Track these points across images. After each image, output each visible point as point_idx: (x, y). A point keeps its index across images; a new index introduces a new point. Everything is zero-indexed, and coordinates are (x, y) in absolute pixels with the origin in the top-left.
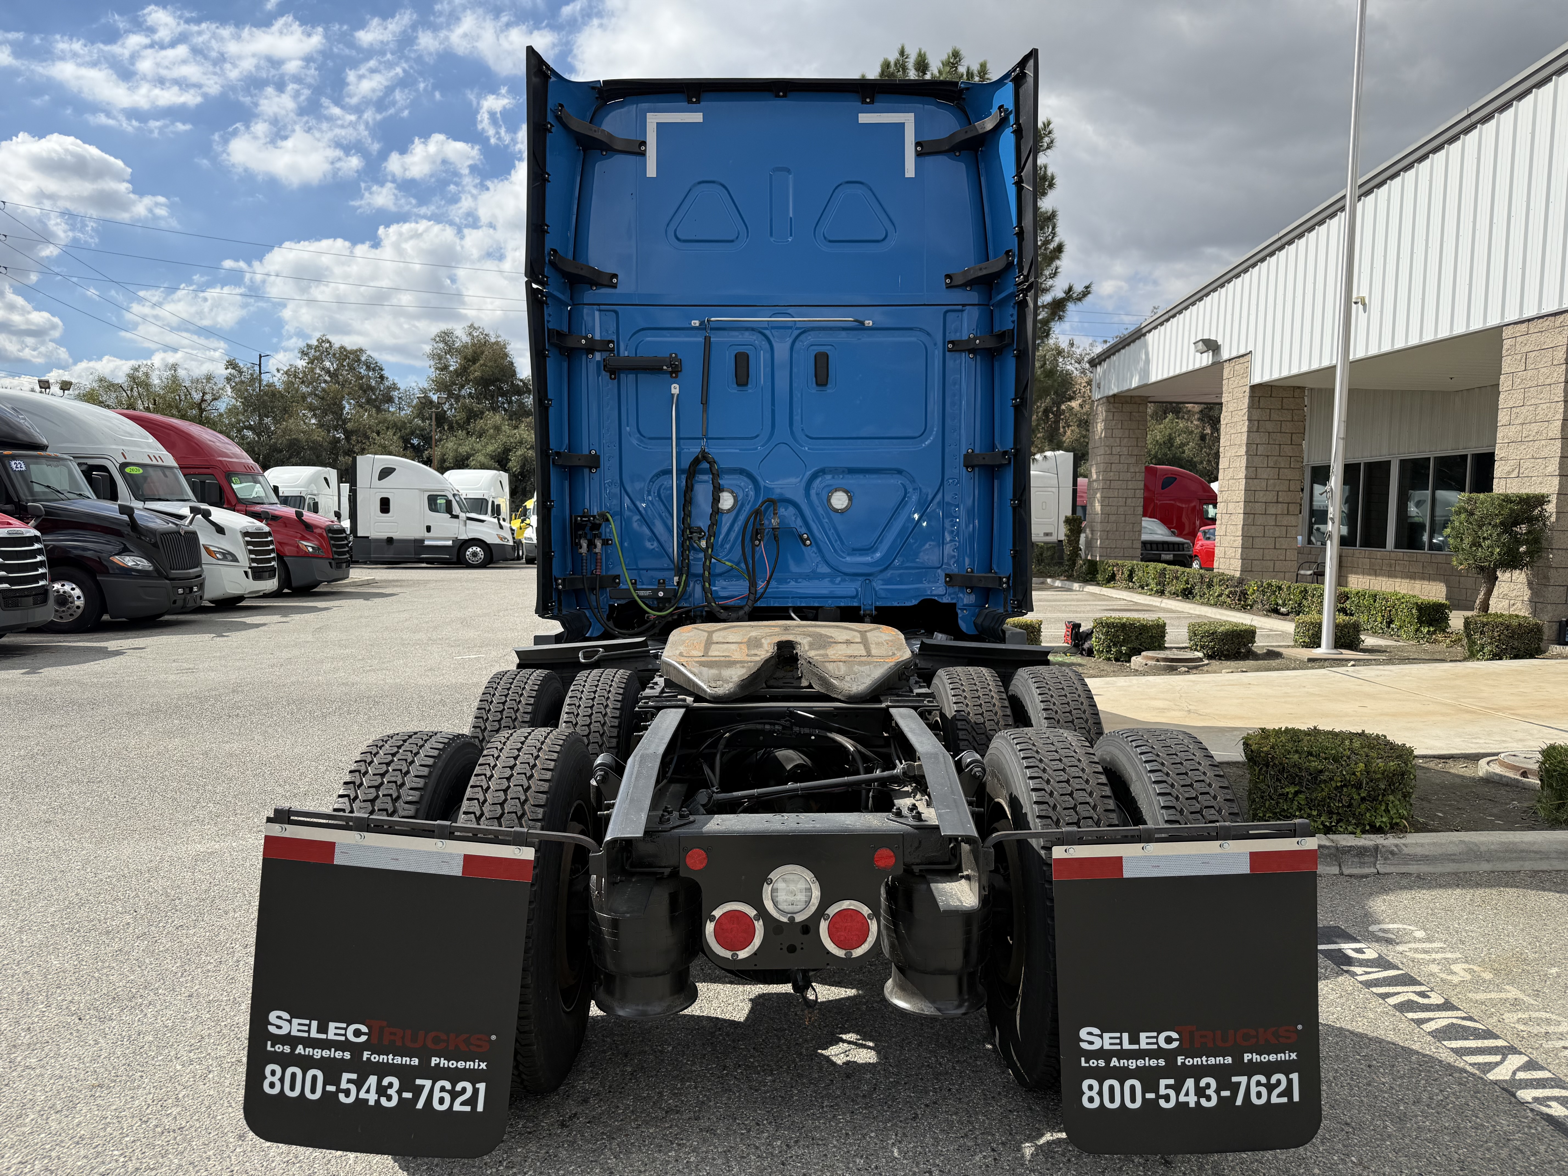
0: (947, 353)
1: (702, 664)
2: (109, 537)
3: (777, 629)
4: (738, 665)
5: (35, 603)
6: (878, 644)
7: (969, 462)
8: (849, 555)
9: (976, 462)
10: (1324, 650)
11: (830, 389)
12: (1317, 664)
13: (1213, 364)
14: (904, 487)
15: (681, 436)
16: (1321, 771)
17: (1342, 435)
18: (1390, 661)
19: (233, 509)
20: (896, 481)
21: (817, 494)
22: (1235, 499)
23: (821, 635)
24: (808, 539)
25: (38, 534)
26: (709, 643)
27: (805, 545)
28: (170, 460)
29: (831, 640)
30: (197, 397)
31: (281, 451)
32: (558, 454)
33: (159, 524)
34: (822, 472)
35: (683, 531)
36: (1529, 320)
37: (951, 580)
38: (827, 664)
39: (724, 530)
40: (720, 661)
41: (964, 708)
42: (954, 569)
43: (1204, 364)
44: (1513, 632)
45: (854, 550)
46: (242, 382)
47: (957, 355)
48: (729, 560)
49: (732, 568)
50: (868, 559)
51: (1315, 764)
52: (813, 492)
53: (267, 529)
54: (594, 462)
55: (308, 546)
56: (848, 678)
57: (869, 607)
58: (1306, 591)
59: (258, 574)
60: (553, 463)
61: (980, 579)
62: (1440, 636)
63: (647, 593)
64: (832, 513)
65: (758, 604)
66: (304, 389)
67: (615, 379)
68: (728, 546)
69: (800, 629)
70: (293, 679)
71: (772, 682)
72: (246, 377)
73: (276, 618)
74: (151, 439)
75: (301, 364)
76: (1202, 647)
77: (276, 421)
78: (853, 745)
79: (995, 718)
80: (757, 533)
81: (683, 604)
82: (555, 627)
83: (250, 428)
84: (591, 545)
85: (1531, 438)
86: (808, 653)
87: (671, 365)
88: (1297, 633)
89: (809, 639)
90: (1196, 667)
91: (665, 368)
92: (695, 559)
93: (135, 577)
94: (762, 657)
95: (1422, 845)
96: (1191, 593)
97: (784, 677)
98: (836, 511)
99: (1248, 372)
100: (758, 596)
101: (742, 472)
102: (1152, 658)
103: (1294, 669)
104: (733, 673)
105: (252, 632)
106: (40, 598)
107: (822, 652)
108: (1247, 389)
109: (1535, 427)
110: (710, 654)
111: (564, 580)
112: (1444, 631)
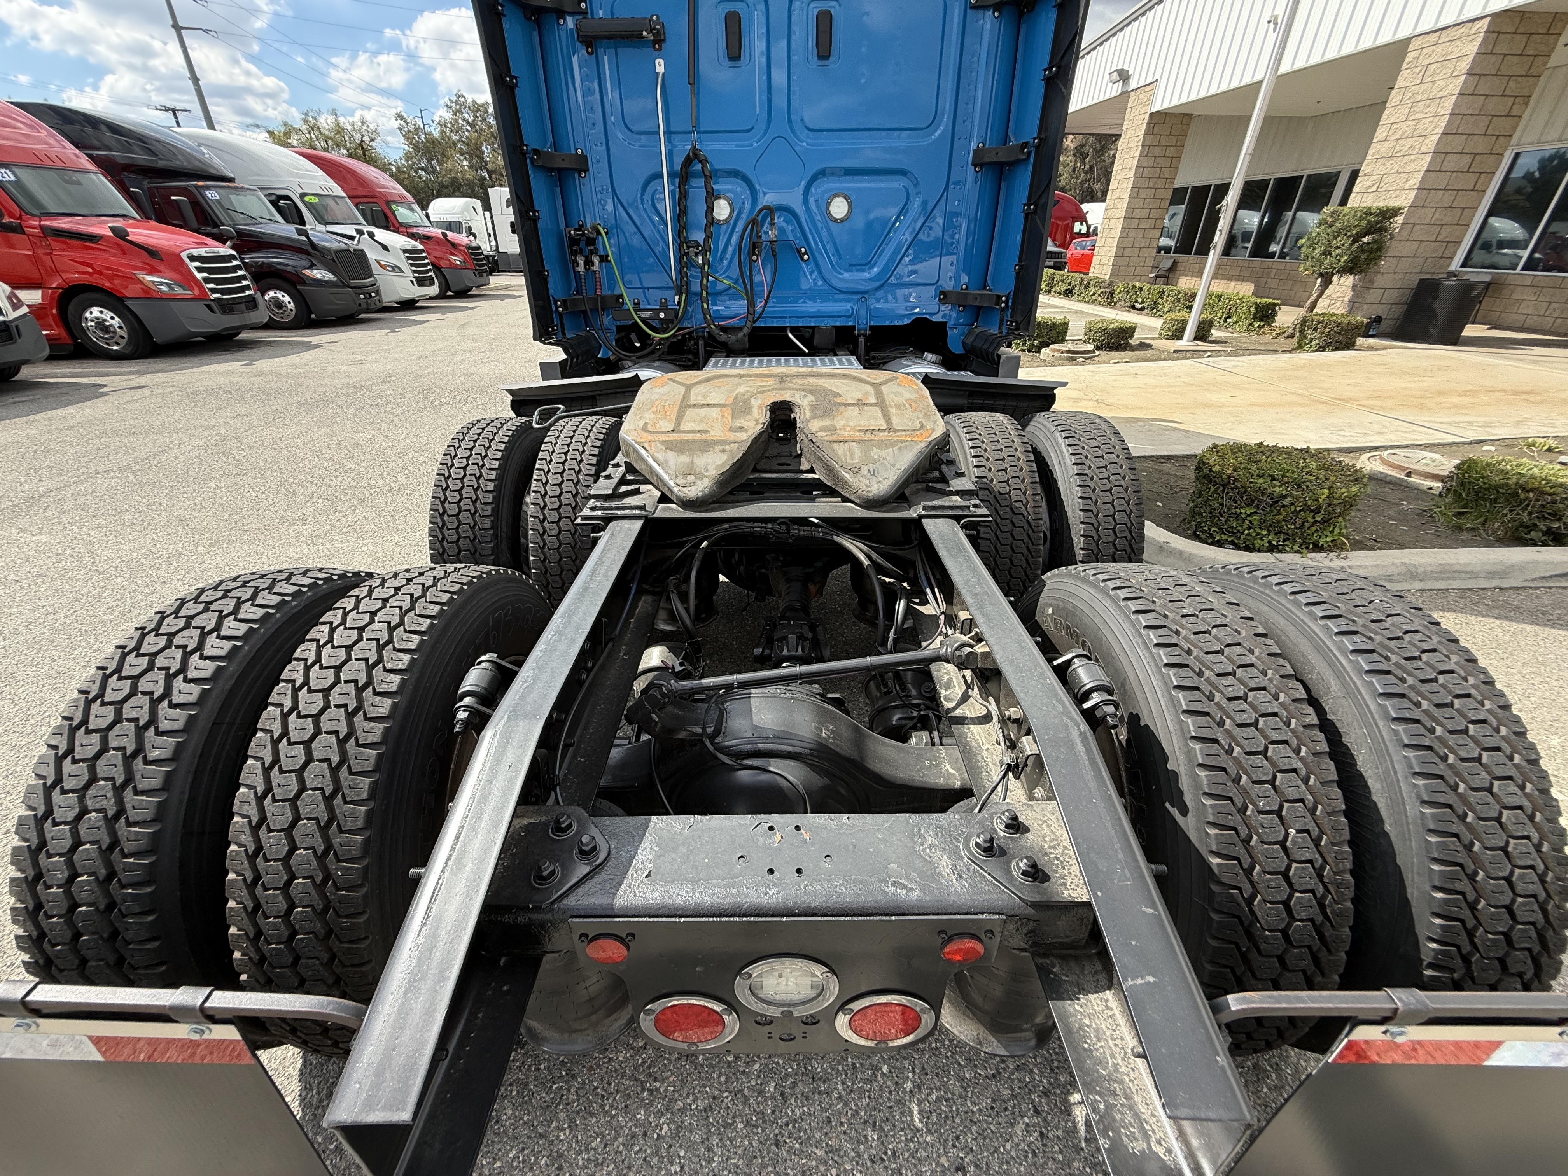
0: (969, 11)
1: (670, 446)
2: (301, 255)
3: (771, 382)
4: (718, 448)
5: (248, 309)
6: (898, 406)
7: (979, 163)
8: (846, 271)
9: (987, 159)
10: (1185, 342)
11: (833, 63)
12: (1181, 355)
13: (1121, 94)
14: (907, 190)
15: (672, 129)
16: (1285, 496)
17: (1250, 151)
18: (1235, 353)
19: (397, 231)
20: (897, 183)
21: (816, 201)
22: (1118, 215)
23: (825, 391)
24: (806, 253)
25: (234, 253)
26: (685, 405)
27: (802, 260)
28: (338, 191)
29: (838, 400)
30: (358, 138)
31: (447, 187)
32: (536, 151)
33: (334, 244)
34: (822, 173)
35: (680, 246)
36: (1442, 29)
37: (944, 296)
38: (836, 446)
39: (722, 244)
40: (694, 442)
41: (986, 473)
42: (949, 286)
43: (1114, 94)
44: (1342, 329)
45: (851, 265)
46: (409, 131)
47: (980, 13)
48: (728, 277)
49: (730, 287)
50: (867, 275)
51: (1280, 490)
52: (812, 200)
53: (421, 247)
54: (582, 165)
55: (457, 260)
56: (864, 470)
57: (862, 326)
58: (1163, 292)
59: (422, 282)
60: (532, 163)
61: (975, 297)
62: (1267, 329)
63: (648, 314)
64: (831, 224)
65: (757, 324)
66: (455, 137)
67: (592, 53)
68: (726, 263)
69: (800, 381)
70: (430, 370)
71: (762, 465)
72: (411, 128)
73: (438, 316)
74: (321, 173)
75: (448, 116)
76: (1094, 341)
77: (440, 163)
78: (869, 557)
79: (1022, 486)
80: (755, 247)
81: (686, 324)
82: (557, 354)
83: (422, 169)
84: (588, 262)
85: (1401, 153)
86: (810, 425)
87: (652, 30)
88: (1163, 328)
89: (811, 398)
90: (1090, 358)
91: (645, 33)
92: (693, 276)
93: (324, 286)
94: (750, 432)
95: (1366, 567)
96: (1071, 292)
97: (779, 455)
98: (835, 220)
99: (1150, 101)
100: (757, 315)
101: (735, 174)
102: (1058, 351)
103: (1165, 359)
104: (710, 461)
105: (417, 328)
106: (250, 304)
107: (827, 422)
108: (1147, 116)
109: (1410, 142)
110: (682, 427)
111: (564, 302)
112: (1270, 325)
